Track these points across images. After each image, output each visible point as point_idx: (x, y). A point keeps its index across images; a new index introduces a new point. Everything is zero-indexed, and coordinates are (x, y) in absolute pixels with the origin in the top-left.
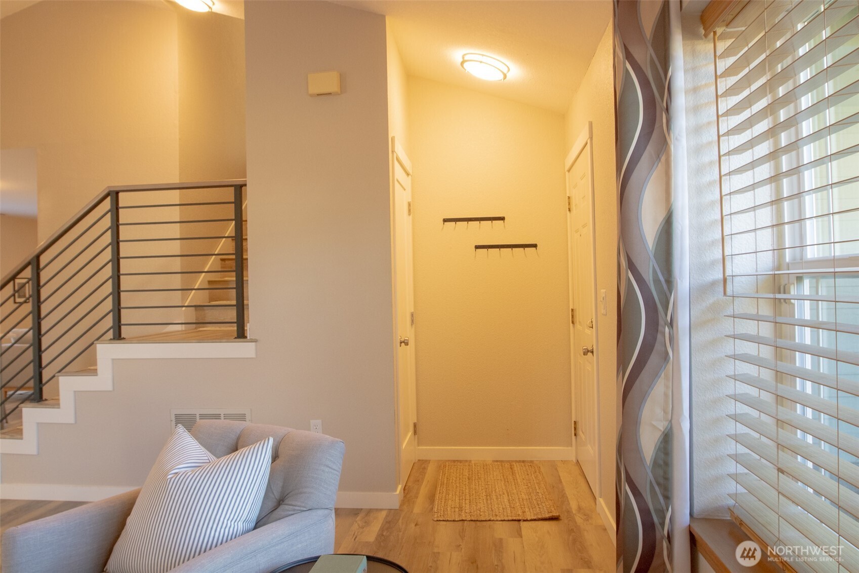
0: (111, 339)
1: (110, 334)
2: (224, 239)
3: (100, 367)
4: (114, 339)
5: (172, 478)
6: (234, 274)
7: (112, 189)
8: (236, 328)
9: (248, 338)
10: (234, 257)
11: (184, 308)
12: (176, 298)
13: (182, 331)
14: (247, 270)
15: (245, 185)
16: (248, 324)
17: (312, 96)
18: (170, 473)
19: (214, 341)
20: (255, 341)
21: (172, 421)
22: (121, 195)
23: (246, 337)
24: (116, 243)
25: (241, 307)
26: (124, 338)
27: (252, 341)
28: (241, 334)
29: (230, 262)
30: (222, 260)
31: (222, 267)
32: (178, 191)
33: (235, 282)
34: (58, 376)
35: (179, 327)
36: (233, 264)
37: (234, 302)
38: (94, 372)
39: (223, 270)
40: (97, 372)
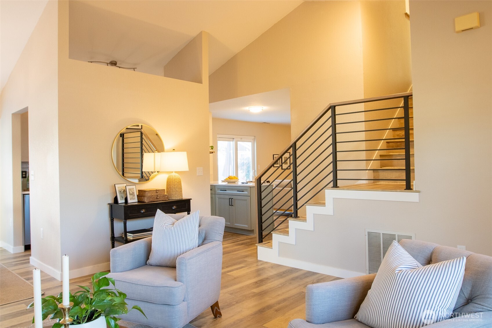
0: (332, 187)
1: (332, 184)
2: (388, 130)
3: (327, 202)
4: (333, 187)
5: (398, 273)
6: (404, 150)
7: (332, 105)
8: (405, 184)
9: (414, 190)
10: (404, 140)
11: (367, 171)
12: (363, 165)
13: (366, 184)
14: (413, 147)
15: (412, 95)
16: (414, 181)
17: (458, 32)
18: (396, 270)
19: (392, 191)
20: (419, 192)
21: (366, 235)
22: (336, 107)
23: (411, 189)
24: (334, 134)
25: (408, 171)
26: (339, 187)
27: (416, 192)
28: (408, 187)
29: (392, 143)
30: (387, 142)
31: (387, 147)
32: (364, 103)
33: (405, 155)
34: (306, 205)
35: (364, 182)
36: (404, 144)
37: (404, 168)
38: (324, 204)
39: (388, 148)
40: (325, 205)
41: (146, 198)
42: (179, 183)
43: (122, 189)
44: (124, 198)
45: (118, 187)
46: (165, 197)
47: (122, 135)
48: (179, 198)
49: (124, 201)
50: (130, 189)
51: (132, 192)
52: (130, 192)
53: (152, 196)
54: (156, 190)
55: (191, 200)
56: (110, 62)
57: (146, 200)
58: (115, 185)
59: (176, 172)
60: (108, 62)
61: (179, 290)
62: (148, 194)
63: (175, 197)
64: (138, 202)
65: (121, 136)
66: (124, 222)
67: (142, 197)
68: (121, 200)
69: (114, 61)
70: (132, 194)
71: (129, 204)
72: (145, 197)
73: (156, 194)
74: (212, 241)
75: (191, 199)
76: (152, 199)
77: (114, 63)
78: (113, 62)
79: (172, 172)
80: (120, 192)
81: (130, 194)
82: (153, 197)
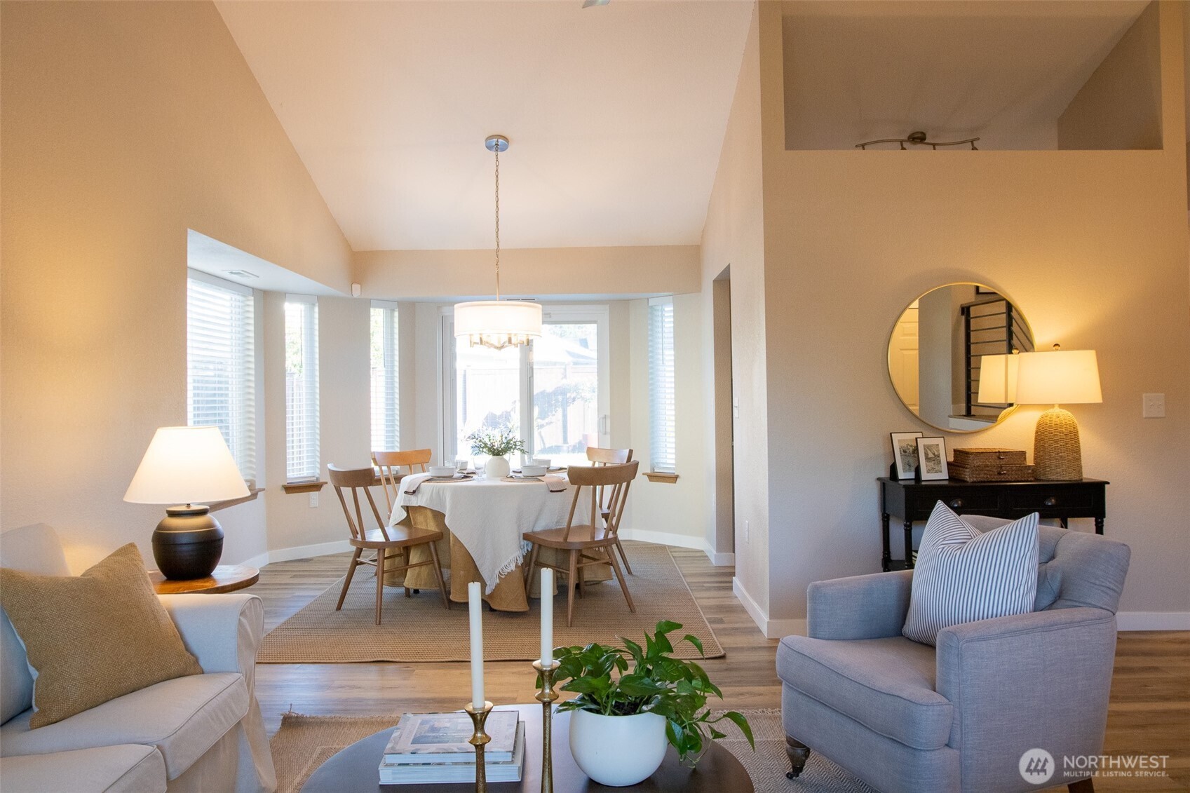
41: (967, 470)
42: (1073, 436)
43: (911, 446)
44: (913, 469)
45: (899, 440)
46: (1026, 471)
47: (965, 311)
48: (1067, 479)
49: (912, 475)
50: (926, 447)
51: (934, 454)
52: (926, 454)
53: (986, 466)
54: (999, 452)
55: (1106, 486)
56: (909, 138)
57: (969, 477)
58: (891, 434)
59: (1062, 406)
60: (905, 137)
61: (930, 713)
62: (975, 462)
63: (1059, 474)
64: (951, 478)
65: (963, 314)
66: (905, 525)
67: (961, 469)
68: (905, 470)
69: (917, 132)
70: (935, 459)
71: (923, 483)
72: (966, 468)
73: (998, 461)
74: (1077, 604)
75: (1108, 483)
76: (985, 474)
77: (918, 138)
78: (916, 136)
79: (1052, 406)
80: (905, 451)
81: (927, 459)
82: (987, 469)
